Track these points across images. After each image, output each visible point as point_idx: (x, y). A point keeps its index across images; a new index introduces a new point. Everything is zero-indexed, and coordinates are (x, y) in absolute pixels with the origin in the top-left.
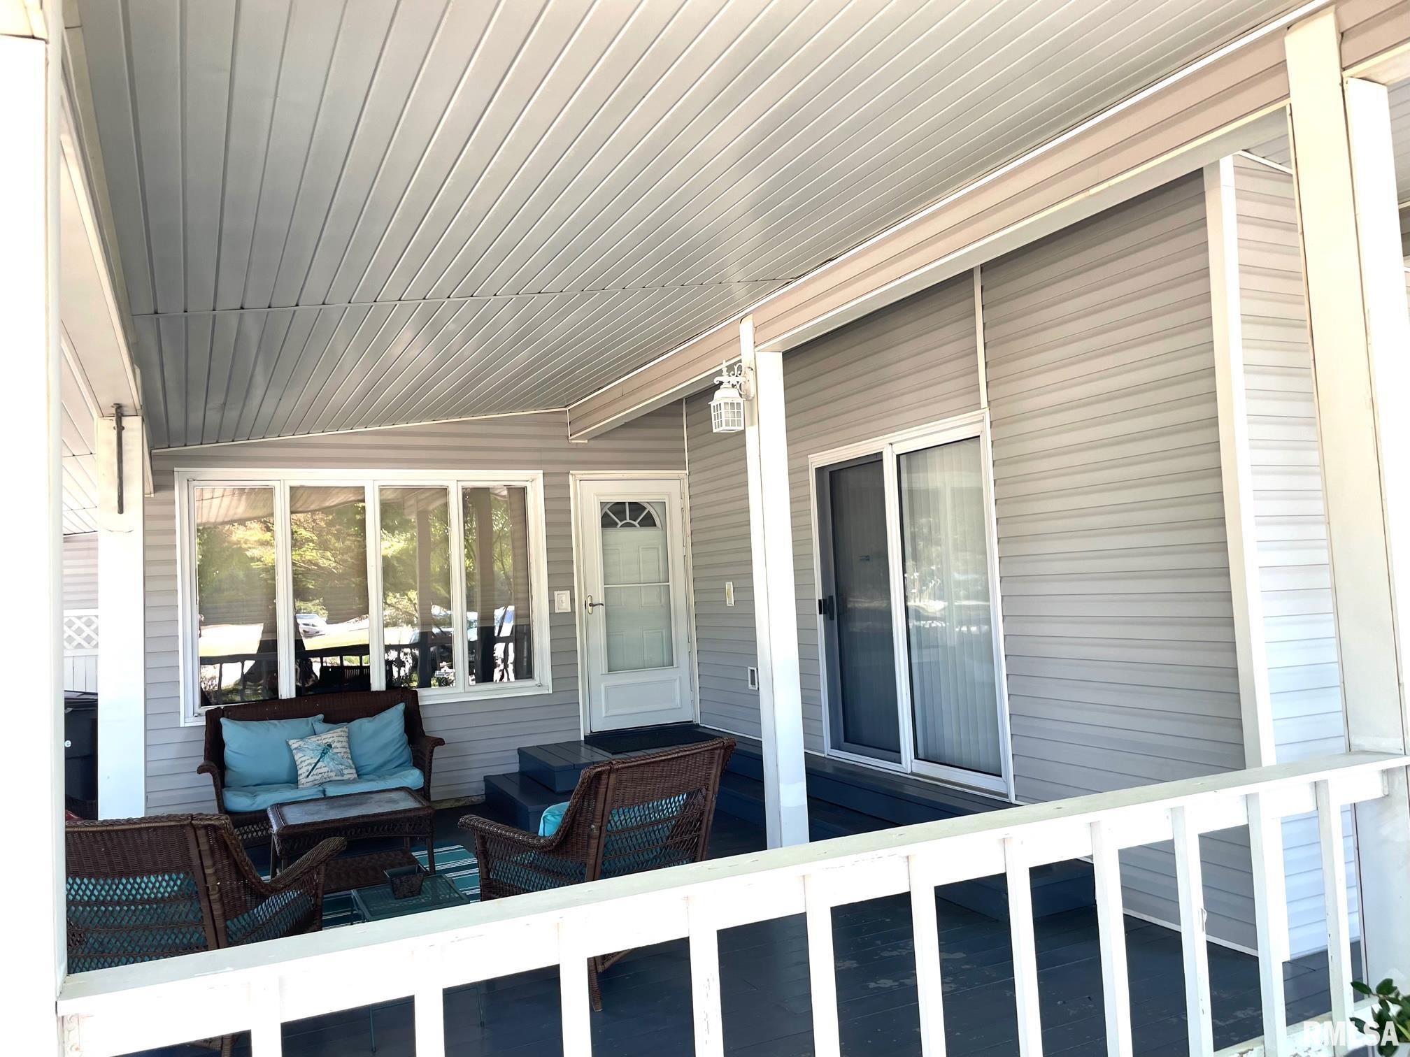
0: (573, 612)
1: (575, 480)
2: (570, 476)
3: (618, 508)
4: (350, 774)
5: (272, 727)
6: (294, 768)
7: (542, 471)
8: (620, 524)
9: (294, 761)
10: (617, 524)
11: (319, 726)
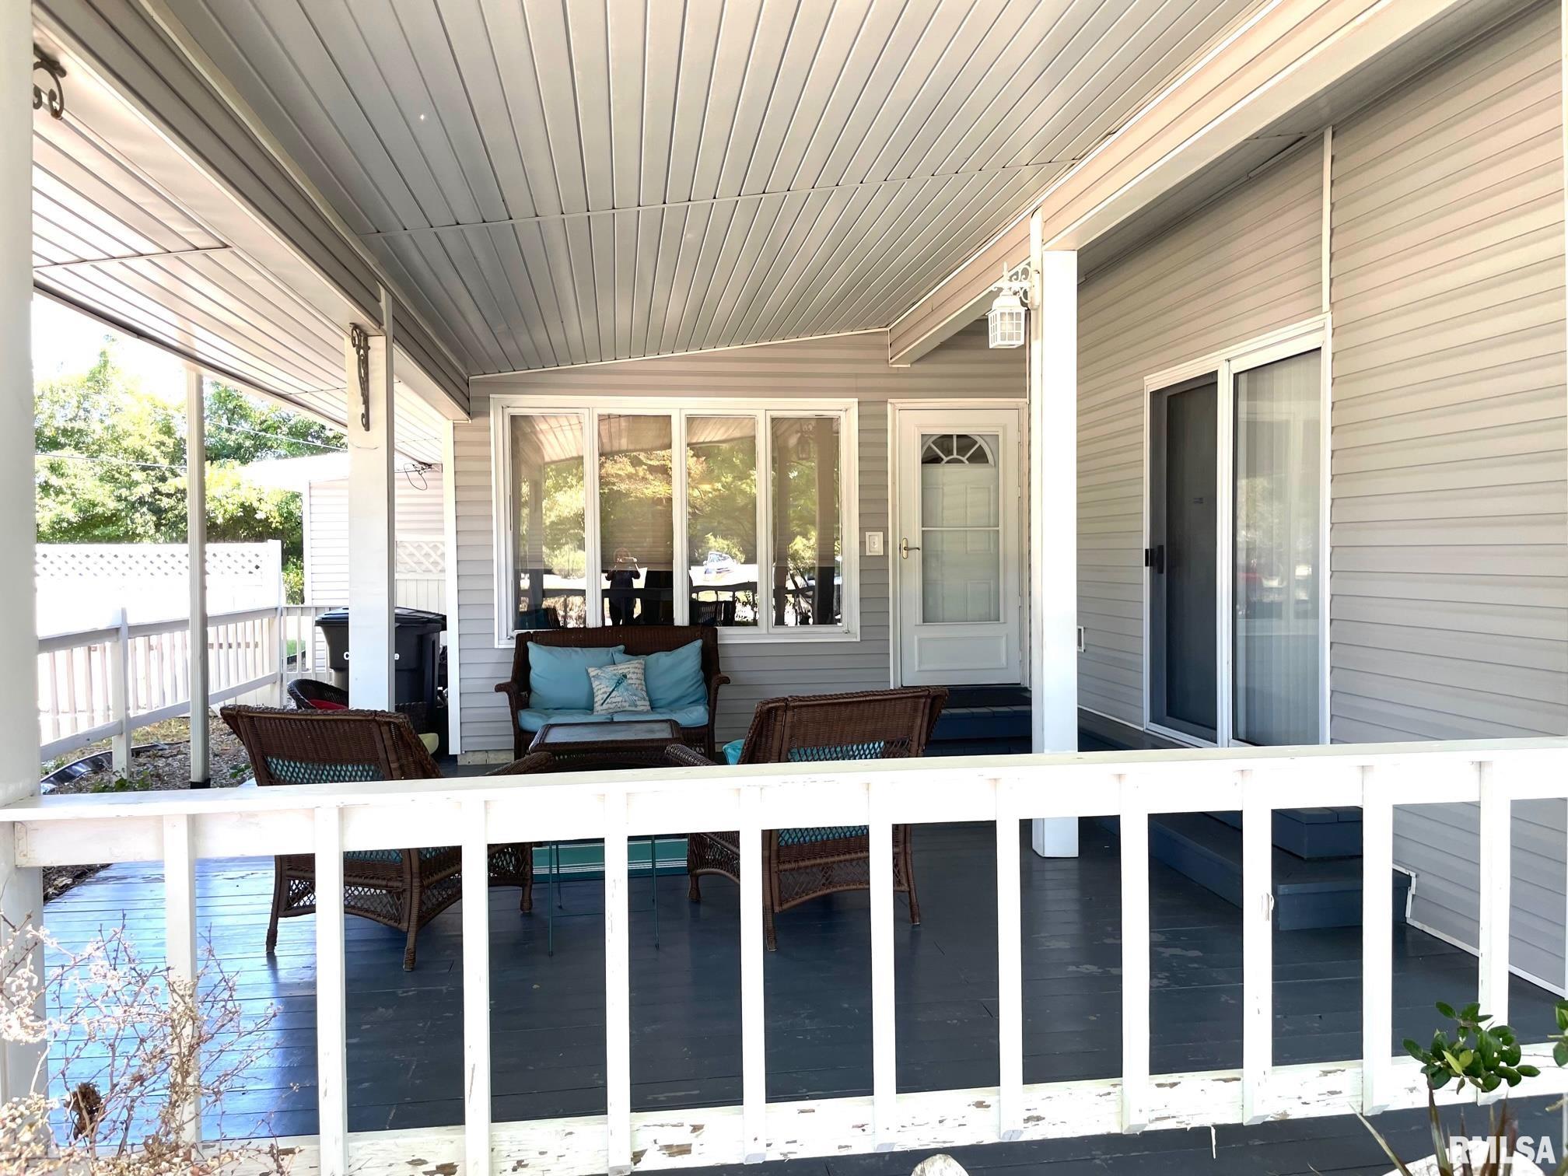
0: (886, 555)
1: (894, 410)
2: (889, 406)
3: (944, 441)
4: (643, 705)
5: (573, 654)
6: (591, 695)
7: (856, 400)
8: (946, 459)
9: (592, 689)
10: (942, 459)
11: (618, 657)
